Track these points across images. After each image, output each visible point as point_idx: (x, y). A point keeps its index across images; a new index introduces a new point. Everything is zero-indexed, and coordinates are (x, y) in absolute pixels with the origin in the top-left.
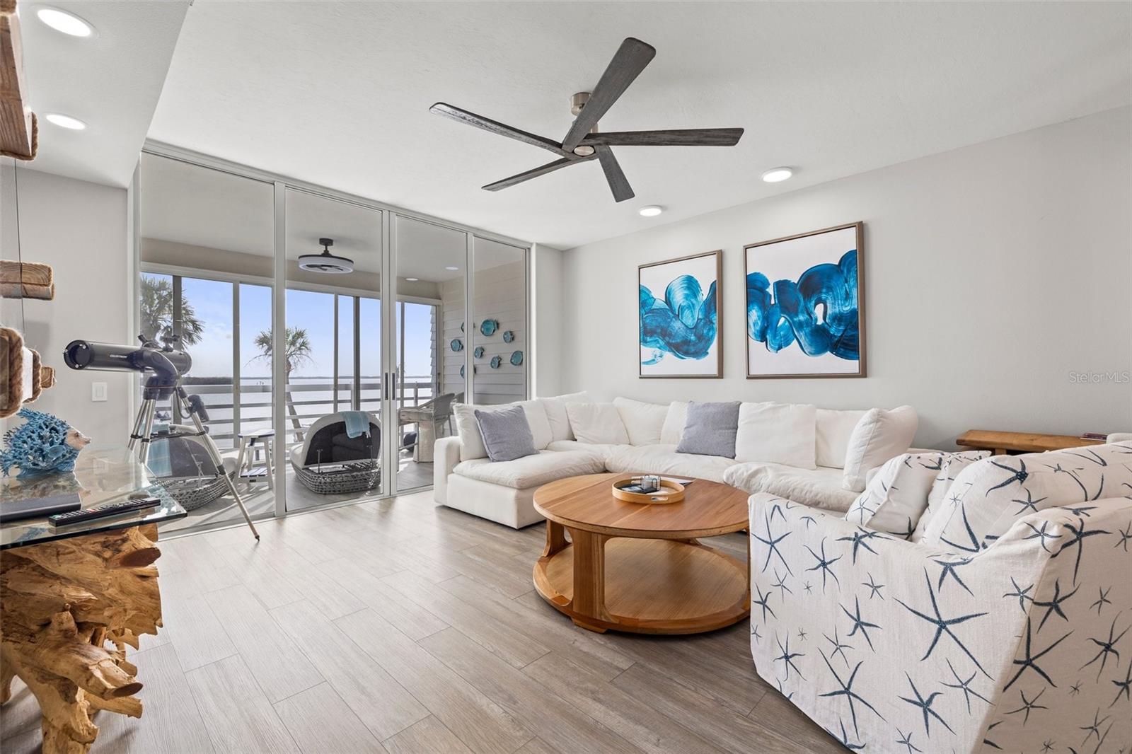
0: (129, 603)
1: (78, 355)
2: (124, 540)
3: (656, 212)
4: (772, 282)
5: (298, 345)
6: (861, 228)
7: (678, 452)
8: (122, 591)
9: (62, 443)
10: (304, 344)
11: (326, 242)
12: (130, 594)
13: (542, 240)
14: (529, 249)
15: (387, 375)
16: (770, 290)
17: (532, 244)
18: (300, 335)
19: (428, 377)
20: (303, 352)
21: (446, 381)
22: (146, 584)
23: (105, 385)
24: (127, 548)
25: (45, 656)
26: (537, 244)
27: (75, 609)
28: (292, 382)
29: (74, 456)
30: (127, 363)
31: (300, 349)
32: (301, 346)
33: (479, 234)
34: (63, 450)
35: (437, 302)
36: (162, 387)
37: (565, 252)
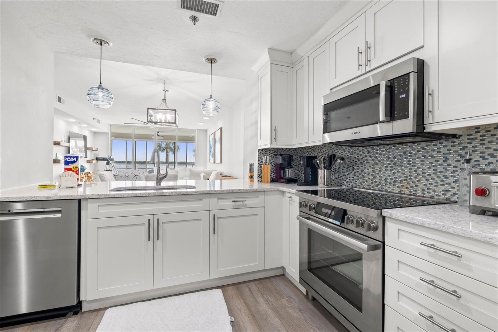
1: (97, 159)
9: (84, 168)
23: (102, 163)
36: (108, 163)
37: (206, 130)
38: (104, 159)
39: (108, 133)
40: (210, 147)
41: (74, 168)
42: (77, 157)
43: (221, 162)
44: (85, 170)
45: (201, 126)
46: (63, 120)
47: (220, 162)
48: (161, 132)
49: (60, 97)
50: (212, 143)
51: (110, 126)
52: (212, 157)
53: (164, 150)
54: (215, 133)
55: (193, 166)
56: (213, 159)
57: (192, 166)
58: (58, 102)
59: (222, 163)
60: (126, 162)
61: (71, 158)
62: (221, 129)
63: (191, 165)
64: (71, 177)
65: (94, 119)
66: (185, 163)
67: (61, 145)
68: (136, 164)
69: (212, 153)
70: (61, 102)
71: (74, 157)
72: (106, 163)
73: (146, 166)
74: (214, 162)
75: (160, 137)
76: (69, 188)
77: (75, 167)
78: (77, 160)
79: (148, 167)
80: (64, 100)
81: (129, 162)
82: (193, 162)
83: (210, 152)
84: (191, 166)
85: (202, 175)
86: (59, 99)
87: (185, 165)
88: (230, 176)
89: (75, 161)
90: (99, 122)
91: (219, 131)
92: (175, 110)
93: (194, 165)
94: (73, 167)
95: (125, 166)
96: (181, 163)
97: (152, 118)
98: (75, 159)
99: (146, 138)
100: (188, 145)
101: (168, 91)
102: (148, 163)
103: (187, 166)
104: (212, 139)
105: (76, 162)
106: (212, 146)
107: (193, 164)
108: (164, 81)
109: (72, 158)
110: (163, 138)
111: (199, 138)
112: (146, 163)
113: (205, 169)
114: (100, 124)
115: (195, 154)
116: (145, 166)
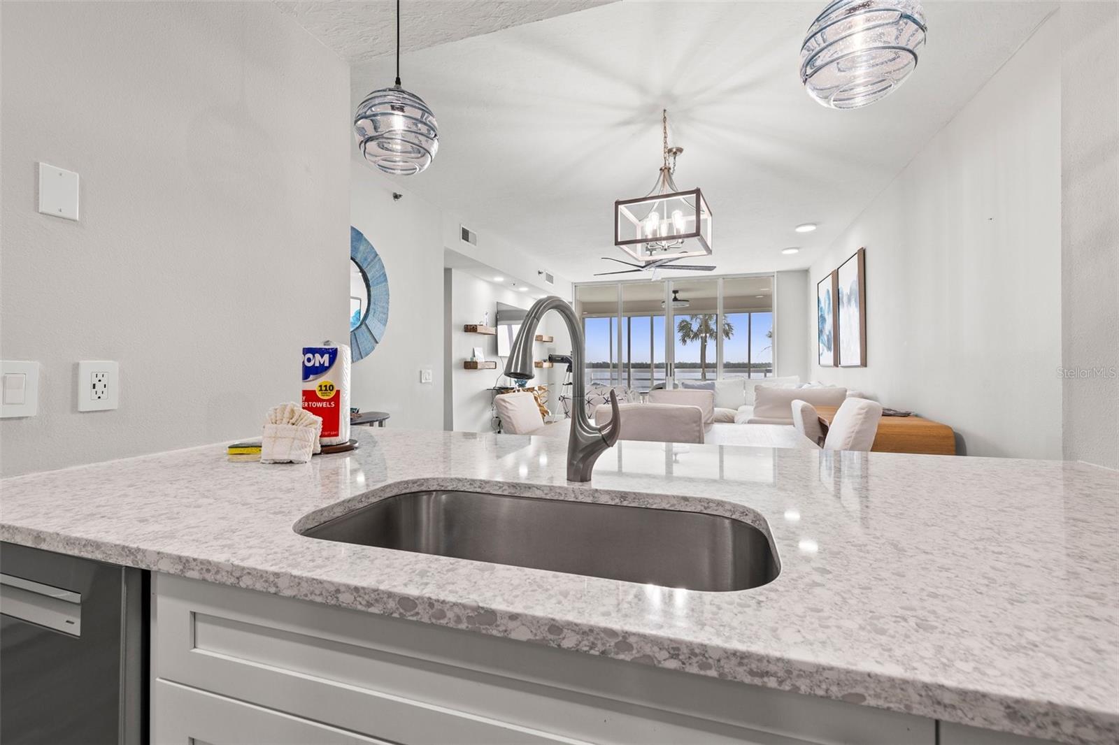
11: (675, 292)
14: (774, 276)
17: (774, 273)
26: (779, 272)
33: (727, 277)
37: (806, 272)
38: (563, 360)
40: (822, 319)
41: (324, 388)
42: (333, 354)
43: (864, 363)
45: (791, 258)
46: (483, 280)
47: (858, 363)
48: (683, 290)
49: (468, 229)
50: (826, 305)
51: (575, 286)
52: (829, 349)
53: (696, 336)
54: (835, 275)
55: (768, 374)
56: (831, 354)
57: (765, 376)
58: (463, 241)
59: (866, 366)
60: (611, 366)
61: (314, 356)
62: (862, 254)
63: (761, 372)
64: (290, 425)
65: (540, 273)
66: (747, 367)
67: (478, 331)
68: (632, 370)
69: (828, 336)
70: (469, 240)
71: (321, 352)
72: (566, 368)
73: (652, 375)
74: (837, 362)
75: (679, 304)
76: (283, 463)
77: (326, 386)
78: (332, 361)
79: (656, 375)
80: (474, 234)
81: (615, 366)
82: (769, 365)
83: (820, 332)
84: (763, 374)
85: (797, 405)
86: (466, 235)
87: (745, 372)
88: (906, 415)
89: (327, 364)
90: (550, 278)
91: (854, 262)
92: (697, 192)
93: (770, 371)
94: (321, 386)
95: (609, 374)
96: (732, 367)
98: (326, 357)
99: (648, 309)
100: (752, 318)
101: (680, 150)
102: (659, 366)
103: (751, 374)
104: (825, 291)
105: (327, 369)
106: (826, 316)
107: (765, 368)
108: (665, 111)
109: (317, 356)
110: (687, 305)
111: (782, 296)
112: (653, 366)
113: (806, 386)
114: (552, 283)
115: (773, 344)
116: (650, 374)
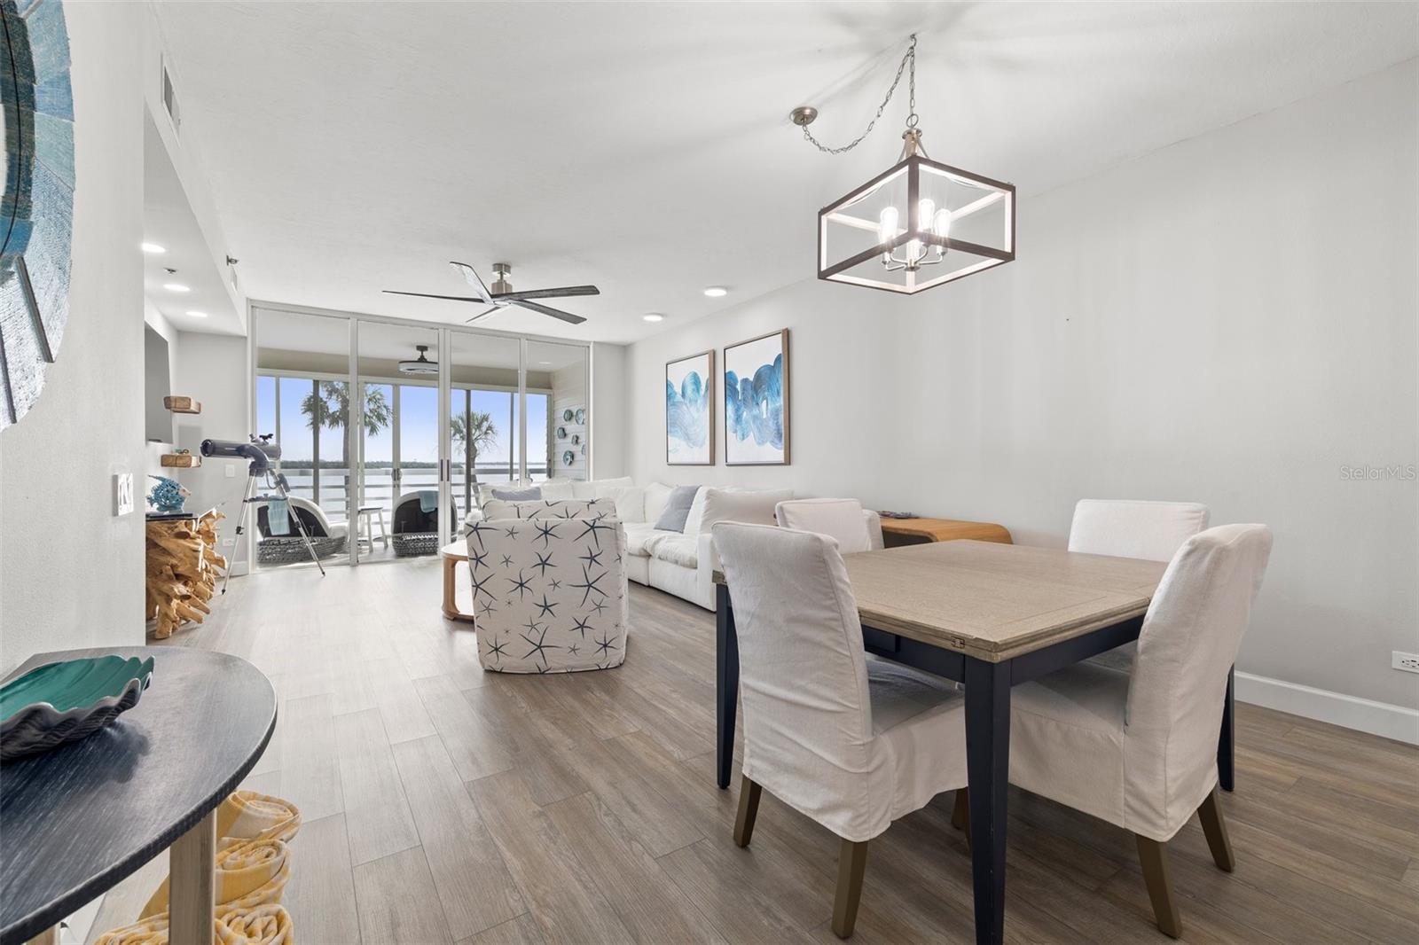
0: (187, 560)
1: (209, 449)
2: (176, 527)
3: (658, 318)
4: (739, 379)
5: (484, 429)
6: (787, 335)
7: (655, 528)
8: (185, 555)
9: (177, 493)
10: (490, 428)
11: (422, 348)
12: (187, 557)
13: (596, 340)
14: (589, 347)
15: (442, 461)
16: (739, 387)
17: (590, 342)
18: (485, 418)
19: (544, 464)
20: (489, 437)
21: (556, 468)
22: (195, 553)
23: (233, 467)
24: (176, 530)
25: (160, 584)
26: (594, 342)
27: (173, 567)
28: (477, 467)
29: (183, 501)
30: (237, 453)
31: (486, 433)
32: (487, 430)
33: (529, 338)
34: (177, 497)
35: (548, 391)
36: (258, 468)
37: (624, 348)
38: (240, 451)
39: (246, 338)
43: (788, 461)
44: (182, 499)
49: (171, 81)
51: (252, 307)
52: (696, 443)
56: (704, 449)
58: (165, 106)
59: (789, 464)
65: (229, 261)
70: (172, 112)
72: (250, 467)
80: (176, 102)
83: (671, 423)
86: (169, 94)
90: (234, 278)
97: (506, 276)
104: (686, 374)
114: (237, 288)
